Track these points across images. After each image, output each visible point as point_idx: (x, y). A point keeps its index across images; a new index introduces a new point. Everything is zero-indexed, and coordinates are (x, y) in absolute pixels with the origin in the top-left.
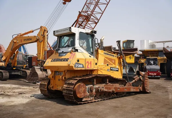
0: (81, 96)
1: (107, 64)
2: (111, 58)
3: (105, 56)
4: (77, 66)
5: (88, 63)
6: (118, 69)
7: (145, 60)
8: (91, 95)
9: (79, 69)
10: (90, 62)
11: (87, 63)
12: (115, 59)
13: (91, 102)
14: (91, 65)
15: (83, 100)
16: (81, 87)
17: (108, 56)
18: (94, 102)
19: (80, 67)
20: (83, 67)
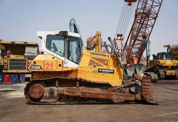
0: (35, 96)
1: (94, 66)
2: (101, 58)
3: (93, 57)
4: (34, 68)
5: (48, 65)
6: (114, 71)
8: (52, 97)
9: (35, 71)
10: (50, 64)
11: (46, 64)
12: (108, 59)
13: (53, 104)
14: (52, 66)
15: (41, 101)
16: (36, 88)
17: (97, 56)
18: (58, 104)
19: (37, 69)
20: (41, 68)
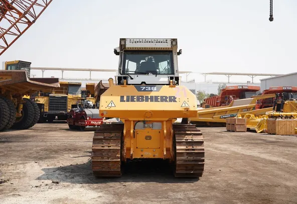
7: (46, 98)
